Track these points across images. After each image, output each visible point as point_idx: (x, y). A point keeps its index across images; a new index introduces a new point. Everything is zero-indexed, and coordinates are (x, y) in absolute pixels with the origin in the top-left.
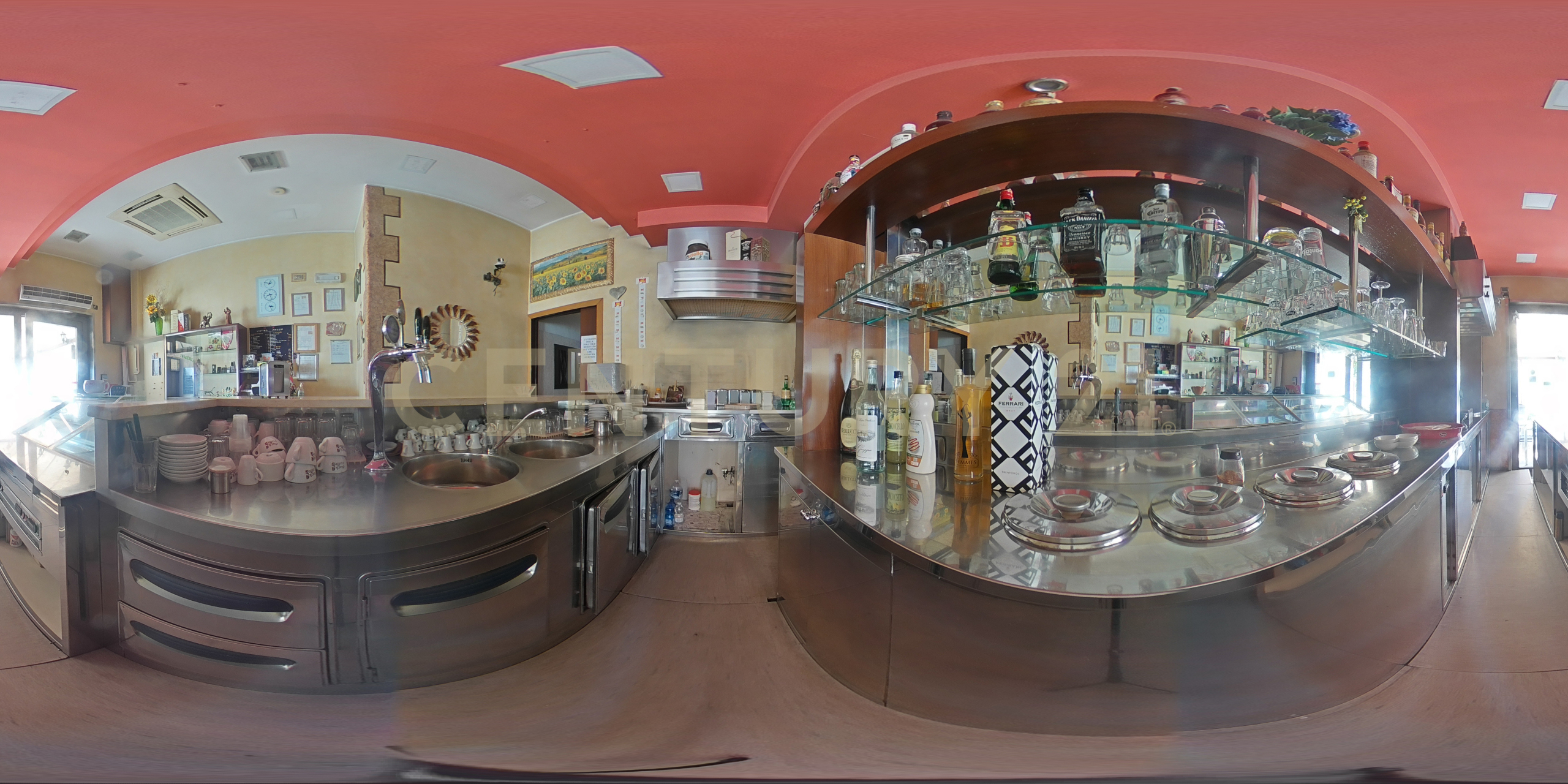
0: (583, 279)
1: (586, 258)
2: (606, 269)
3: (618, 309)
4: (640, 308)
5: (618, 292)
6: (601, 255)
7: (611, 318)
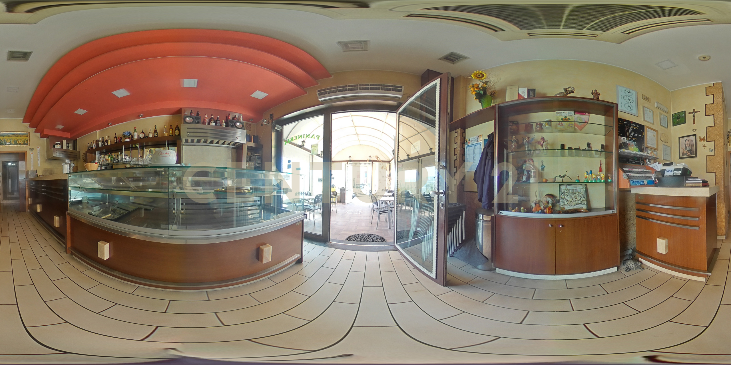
0: (20, 143)
1: (21, 136)
2: (28, 141)
3: (32, 155)
4: (38, 155)
5: (32, 149)
6: (26, 137)
7: (30, 156)
